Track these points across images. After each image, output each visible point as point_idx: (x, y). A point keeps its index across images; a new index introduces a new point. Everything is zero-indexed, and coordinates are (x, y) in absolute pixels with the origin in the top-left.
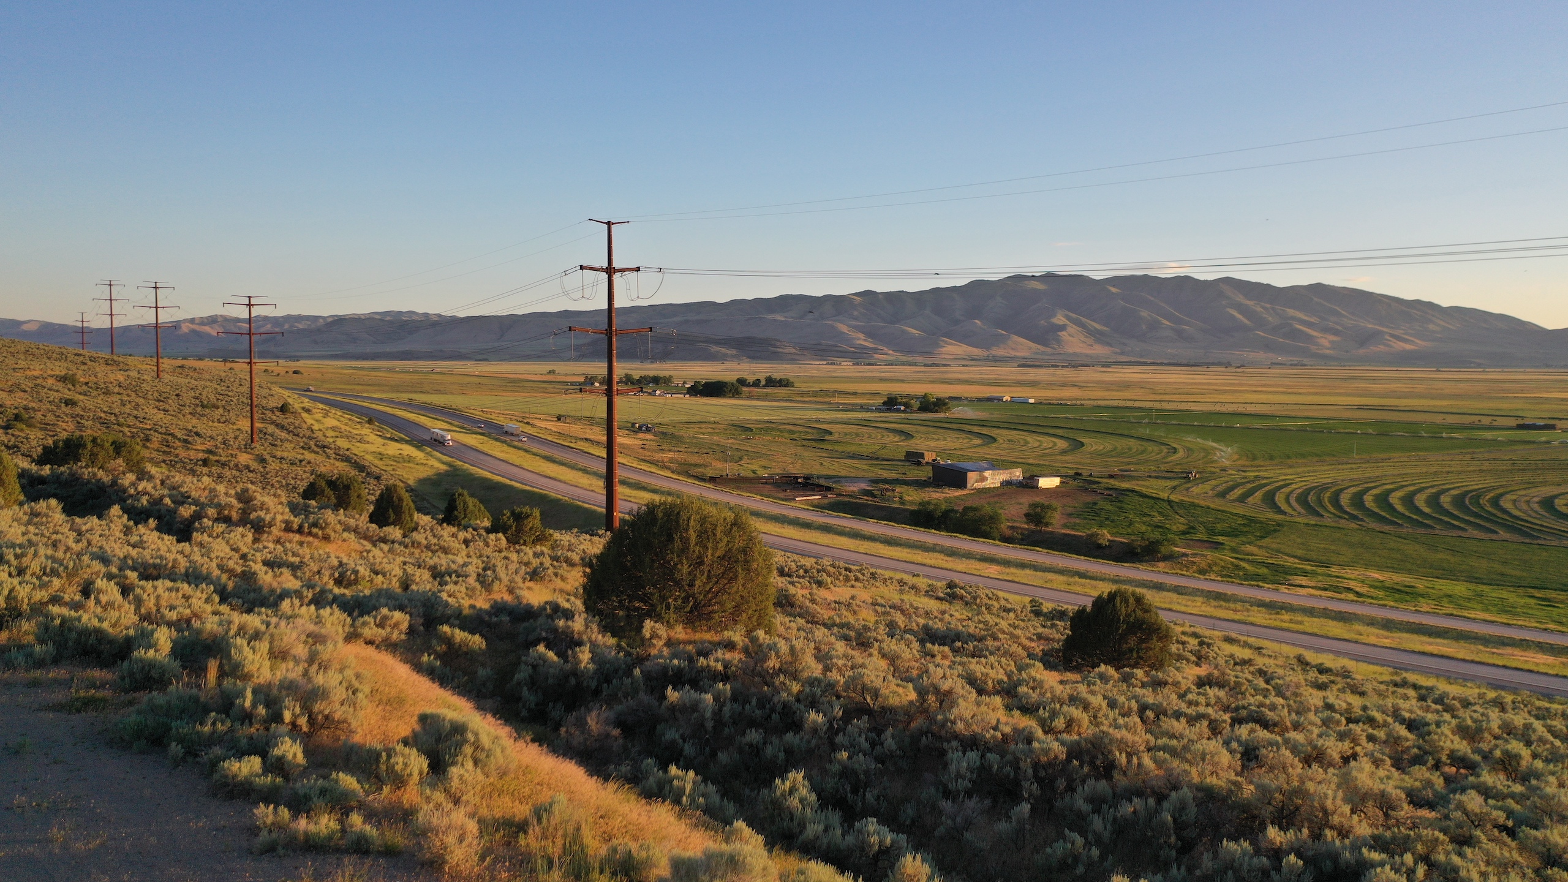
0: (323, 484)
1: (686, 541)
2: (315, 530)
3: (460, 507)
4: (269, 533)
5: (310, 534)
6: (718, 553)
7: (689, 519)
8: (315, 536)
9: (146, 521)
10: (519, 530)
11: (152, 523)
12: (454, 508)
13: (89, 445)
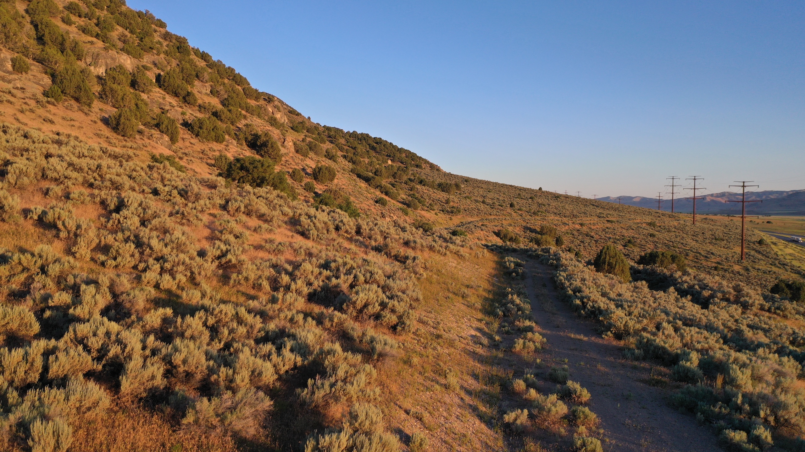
0: (784, 286)
2: (778, 311)
4: (751, 310)
5: (775, 313)
8: (778, 315)
9: (686, 296)
11: (689, 297)
13: (660, 256)
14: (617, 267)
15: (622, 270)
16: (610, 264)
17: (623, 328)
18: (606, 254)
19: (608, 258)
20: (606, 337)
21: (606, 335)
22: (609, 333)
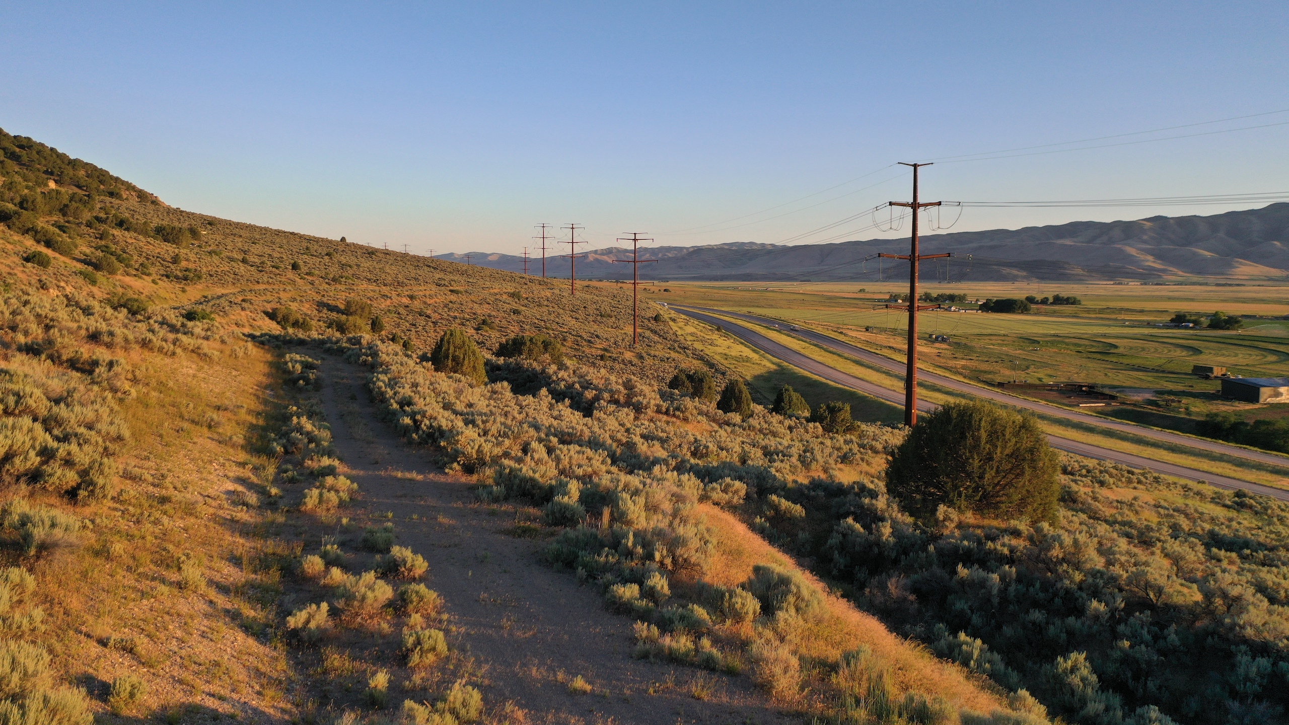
0: (684, 377)
1: (977, 439)
2: (677, 413)
3: (786, 400)
4: (646, 413)
5: (674, 415)
6: (1007, 451)
7: (980, 420)
8: (678, 417)
9: (563, 400)
10: (833, 420)
11: (567, 402)
12: (782, 400)
13: (528, 343)
14: (466, 362)
15: (474, 367)
16: (455, 359)
17: (475, 456)
18: (449, 343)
19: (452, 348)
20: (451, 472)
21: (451, 469)
22: (455, 465)
